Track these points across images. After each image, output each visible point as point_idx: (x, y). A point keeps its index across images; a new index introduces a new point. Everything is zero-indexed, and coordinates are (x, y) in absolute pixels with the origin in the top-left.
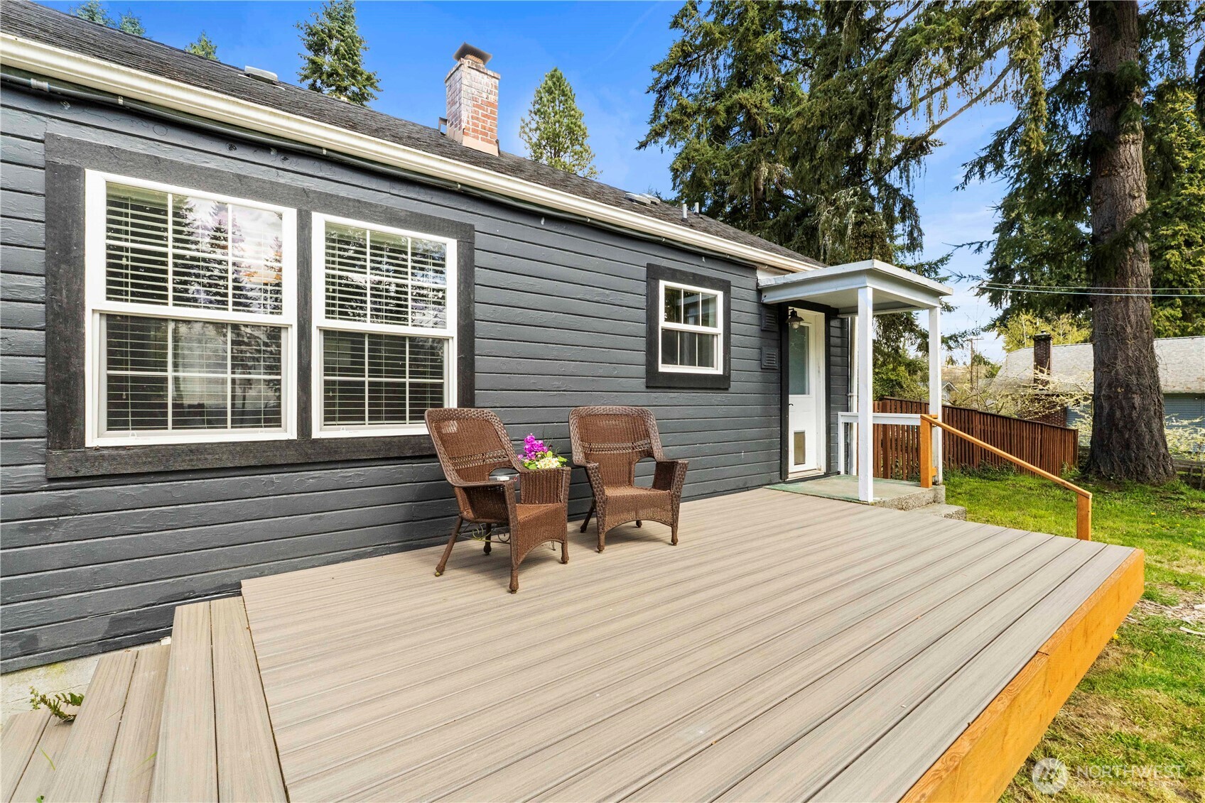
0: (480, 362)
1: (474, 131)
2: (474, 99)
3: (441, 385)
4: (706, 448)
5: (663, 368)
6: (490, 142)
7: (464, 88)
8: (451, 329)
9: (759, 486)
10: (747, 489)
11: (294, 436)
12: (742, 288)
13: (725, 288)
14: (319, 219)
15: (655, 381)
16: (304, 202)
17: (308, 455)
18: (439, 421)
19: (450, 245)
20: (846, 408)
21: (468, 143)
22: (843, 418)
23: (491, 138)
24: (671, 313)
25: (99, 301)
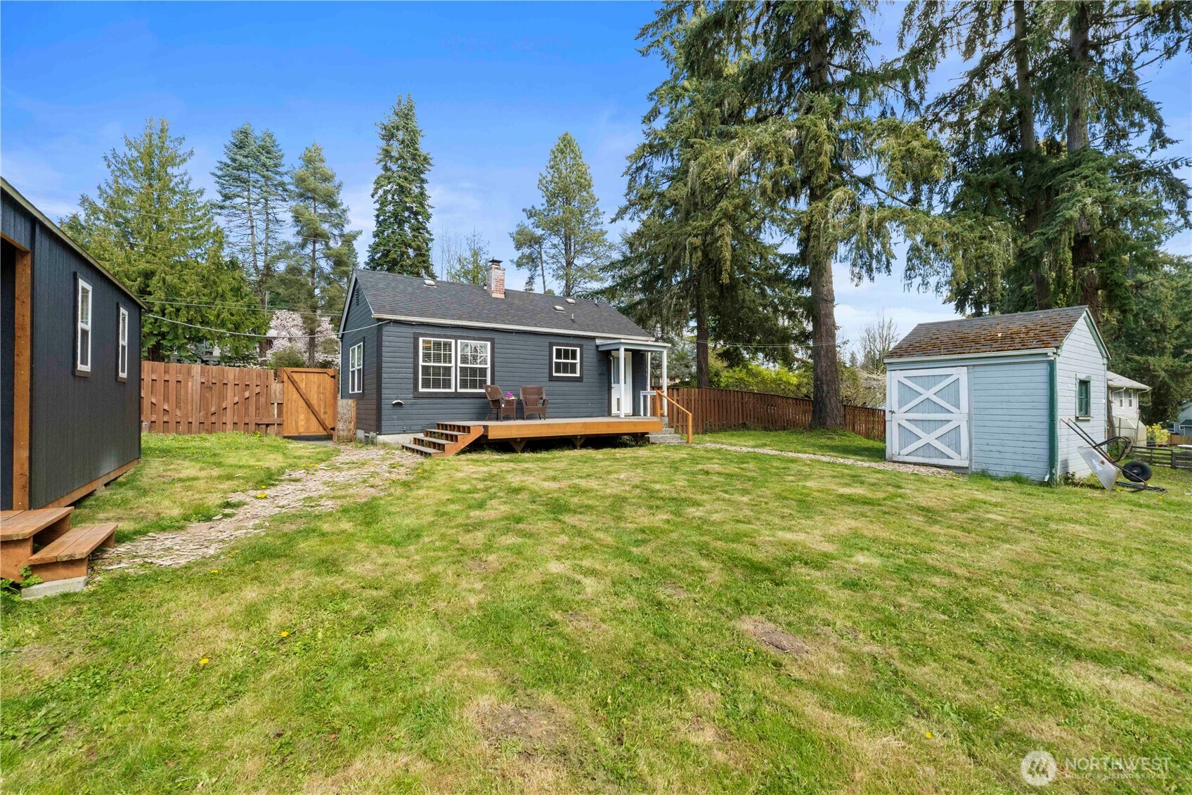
0: (496, 373)
1: (496, 290)
2: (496, 279)
3: (487, 380)
4: (573, 401)
5: (555, 374)
6: (502, 293)
7: (493, 276)
8: (489, 366)
9: (599, 416)
10: (592, 417)
11: (454, 391)
12: (589, 346)
13: (581, 346)
14: (459, 341)
15: (552, 379)
16: (456, 338)
17: (457, 396)
18: (487, 388)
19: (489, 344)
20: (646, 389)
21: (494, 295)
22: (642, 393)
23: (503, 291)
24: (558, 356)
25: (421, 363)
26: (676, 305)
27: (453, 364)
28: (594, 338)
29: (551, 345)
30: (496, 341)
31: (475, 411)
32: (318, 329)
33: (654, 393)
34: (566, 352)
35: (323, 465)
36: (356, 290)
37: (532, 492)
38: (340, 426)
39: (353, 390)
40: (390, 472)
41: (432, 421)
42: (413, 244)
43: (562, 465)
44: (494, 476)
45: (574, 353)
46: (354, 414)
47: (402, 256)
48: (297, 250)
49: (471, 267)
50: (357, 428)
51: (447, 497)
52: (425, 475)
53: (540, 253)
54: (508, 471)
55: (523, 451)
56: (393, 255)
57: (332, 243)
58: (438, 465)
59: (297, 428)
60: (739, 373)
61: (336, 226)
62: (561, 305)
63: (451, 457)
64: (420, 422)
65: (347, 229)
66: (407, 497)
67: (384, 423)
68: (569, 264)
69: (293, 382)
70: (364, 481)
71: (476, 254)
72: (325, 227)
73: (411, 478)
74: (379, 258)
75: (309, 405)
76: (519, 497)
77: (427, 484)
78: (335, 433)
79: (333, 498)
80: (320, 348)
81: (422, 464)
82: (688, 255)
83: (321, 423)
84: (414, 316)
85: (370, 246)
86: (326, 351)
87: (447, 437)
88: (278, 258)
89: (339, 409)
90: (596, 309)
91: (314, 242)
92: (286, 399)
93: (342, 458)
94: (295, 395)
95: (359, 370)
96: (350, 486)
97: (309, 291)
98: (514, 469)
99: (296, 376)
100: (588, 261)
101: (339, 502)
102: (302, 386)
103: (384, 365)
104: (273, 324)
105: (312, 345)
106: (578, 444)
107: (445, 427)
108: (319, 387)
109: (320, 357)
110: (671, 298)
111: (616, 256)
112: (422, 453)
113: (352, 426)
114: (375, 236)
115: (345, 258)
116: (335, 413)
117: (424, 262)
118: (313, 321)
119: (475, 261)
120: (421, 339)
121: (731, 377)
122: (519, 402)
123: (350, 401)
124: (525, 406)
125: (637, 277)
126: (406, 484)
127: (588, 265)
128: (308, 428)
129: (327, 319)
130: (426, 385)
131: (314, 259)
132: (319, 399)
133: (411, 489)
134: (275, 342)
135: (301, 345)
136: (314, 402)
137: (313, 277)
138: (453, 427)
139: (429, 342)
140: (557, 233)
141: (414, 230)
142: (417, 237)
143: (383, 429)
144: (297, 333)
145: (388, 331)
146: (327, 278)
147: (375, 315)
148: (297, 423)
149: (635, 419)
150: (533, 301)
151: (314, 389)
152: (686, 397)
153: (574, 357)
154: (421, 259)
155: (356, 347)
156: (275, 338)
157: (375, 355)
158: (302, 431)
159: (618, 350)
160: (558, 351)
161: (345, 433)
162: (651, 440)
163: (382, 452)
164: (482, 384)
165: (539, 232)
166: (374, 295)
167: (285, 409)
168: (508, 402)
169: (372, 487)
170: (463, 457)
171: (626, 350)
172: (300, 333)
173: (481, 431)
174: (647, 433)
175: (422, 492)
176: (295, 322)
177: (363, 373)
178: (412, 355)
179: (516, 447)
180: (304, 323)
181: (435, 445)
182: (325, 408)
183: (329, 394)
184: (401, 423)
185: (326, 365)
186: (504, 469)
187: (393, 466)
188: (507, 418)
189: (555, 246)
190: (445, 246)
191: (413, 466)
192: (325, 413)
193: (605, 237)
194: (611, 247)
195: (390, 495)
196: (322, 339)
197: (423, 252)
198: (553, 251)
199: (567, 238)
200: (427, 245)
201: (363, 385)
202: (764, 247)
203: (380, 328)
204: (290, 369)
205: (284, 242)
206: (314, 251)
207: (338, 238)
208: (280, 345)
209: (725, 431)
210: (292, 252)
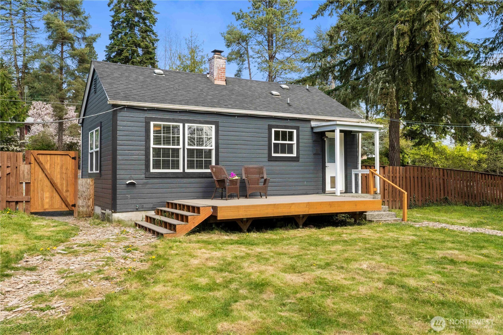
0: (220, 154)
1: (218, 78)
2: (218, 68)
3: (211, 160)
4: (290, 180)
5: (274, 155)
6: (223, 81)
7: (215, 65)
8: (213, 147)
9: (313, 194)
10: (308, 194)
11: (182, 171)
12: (305, 129)
13: (297, 128)
14: (186, 125)
15: (271, 159)
16: (184, 122)
17: (185, 175)
18: (212, 168)
19: (214, 126)
20: (357, 168)
21: (216, 82)
22: (354, 172)
23: (224, 79)
24: (277, 138)
25: (152, 145)
26: (382, 89)
27: (181, 146)
28: (309, 120)
29: (270, 128)
30: (220, 124)
31: (201, 190)
32: (65, 117)
33: (367, 171)
34: (284, 133)
35: (61, 248)
36: (94, 79)
37: (277, 290)
38: (80, 202)
39: (92, 170)
40: (125, 258)
41: (163, 200)
42: (142, 44)
43: (294, 249)
44: (230, 264)
45: (291, 134)
46: (92, 192)
47: (133, 54)
48: (49, 51)
49: (189, 62)
50: (95, 204)
51: (187, 297)
52: (160, 262)
53: (246, 50)
54: (242, 258)
55: (249, 231)
56: (125, 54)
57: (76, 45)
58: (171, 248)
59: (43, 205)
60: (424, 150)
61: (79, 30)
62: (277, 90)
63: (181, 237)
64: (151, 200)
65: (88, 33)
66: (144, 295)
67: (118, 202)
68: (272, 57)
69: (39, 164)
70: (99, 272)
71: (193, 52)
72: (71, 32)
73: (146, 267)
74: (114, 57)
75: (53, 184)
76: (265, 296)
77: (163, 276)
78: (75, 209)
79: (66, 296)
80: (66, 132)
81: (156, 247)
82: (395, 40)
83: (64, 201)
84: (146, 101)
85: (107, 47)
86: (72, 134)
87: (177, 216)
88: (34, 58)
89: (80, 188)
90: (307, 94)
91: (62, 45)
92: (33, 178)
93: (80, 239)
94: (41, 175)
95: (97, 152)
96: (85, 277)
97: (57, 85)
98: (248, 255)
99: (42, 158)
100: (287, 55)
101: (72, 303)
102: (47, 166)
103: (119, 147)
104: (30, 112)
105: (61, 129)
106: (301, 223)
107: (175, 206)
108: (61, 168)
109: (67, 139)
110: (377, 82)
111: (312, 50)
112: (154, 232)
113: (90, 202)
114: (111, 39)
115: (87, 58)
116: (76, 191)
117: (151, 59)
118: (62, 110)
119: (193, 58)
120: (152, 123)
121: (417, 154)
122: (242, 181)
123: (89, 180)
124: (247, 186)
125: (334, 66)
126: (141, 276)
127: (288, 58)
128: (52, 205)
129: (73, 108)
130: (156, 166)
131: (62, 59)
132: (62, 178)
133: (147, 285)
134: (33, 128)
135: (52, 130)
136: (57, 180)
137: (61, 74)
138: (182, 207)
139: (159, 126)
140: (261, 32)
141: (142, 32)
142: (145, 38)
143: (118, 207)
144: (49, 119)
145: (122, 116)
146: (72, 74)
147: (111, 102)
148: (42, 199)
149: (348, 198)
150: (251, 87)
151: (58, 169)
152: (391, 175)
153: (291, 139)
154: (148, 56)
155: (94, 131)
156: (32, 124)
157: (110, 138)
158: (47, 207)
159: (333, 131)
160: (277, 133)
161: (85, 209)
162: (368, 218)
163: (117, 231)
164: (208, 164)
165: (246, 31)
166: (110, 84)
167: (32, 188)
168: (233, 182)
169: (107, 279)
170: (193, 237)
171: (341, 131)
172: (52, 120)
173: (210, 212)
174: (365, 212)
175: (159, 288)
176: (48, 111)
177: (100, 154)
178: (144, 138)
179: (241, 225)
180: (54, 111)
181: (166, 225)
182: (67, 185)
183: (70, 175)
184: (134, 201)
185: (71, 147)
186: (237, 253)
187: (128, 249)
188: (231, 197)
189: (260, 43)
190: (167, 46)
191: (147, 249)
192: (67, 191)
193: (302, 34)
194: (307, 43)
195: (126, 292)
196: (68, 125)
197: (150, 50)
198: (258, 48)
199: (270, 35)
200: (153, 44)
201: (100, 167)
202: (453, 37)
203: (115, 113)
204: (36, 152)
205: (38, 45)
206: (62, 52)
207: (81, 41)
208: (36, 130)
209: (428, 206)
210: (44, 53)
